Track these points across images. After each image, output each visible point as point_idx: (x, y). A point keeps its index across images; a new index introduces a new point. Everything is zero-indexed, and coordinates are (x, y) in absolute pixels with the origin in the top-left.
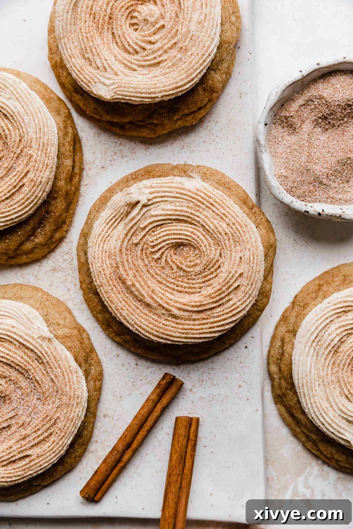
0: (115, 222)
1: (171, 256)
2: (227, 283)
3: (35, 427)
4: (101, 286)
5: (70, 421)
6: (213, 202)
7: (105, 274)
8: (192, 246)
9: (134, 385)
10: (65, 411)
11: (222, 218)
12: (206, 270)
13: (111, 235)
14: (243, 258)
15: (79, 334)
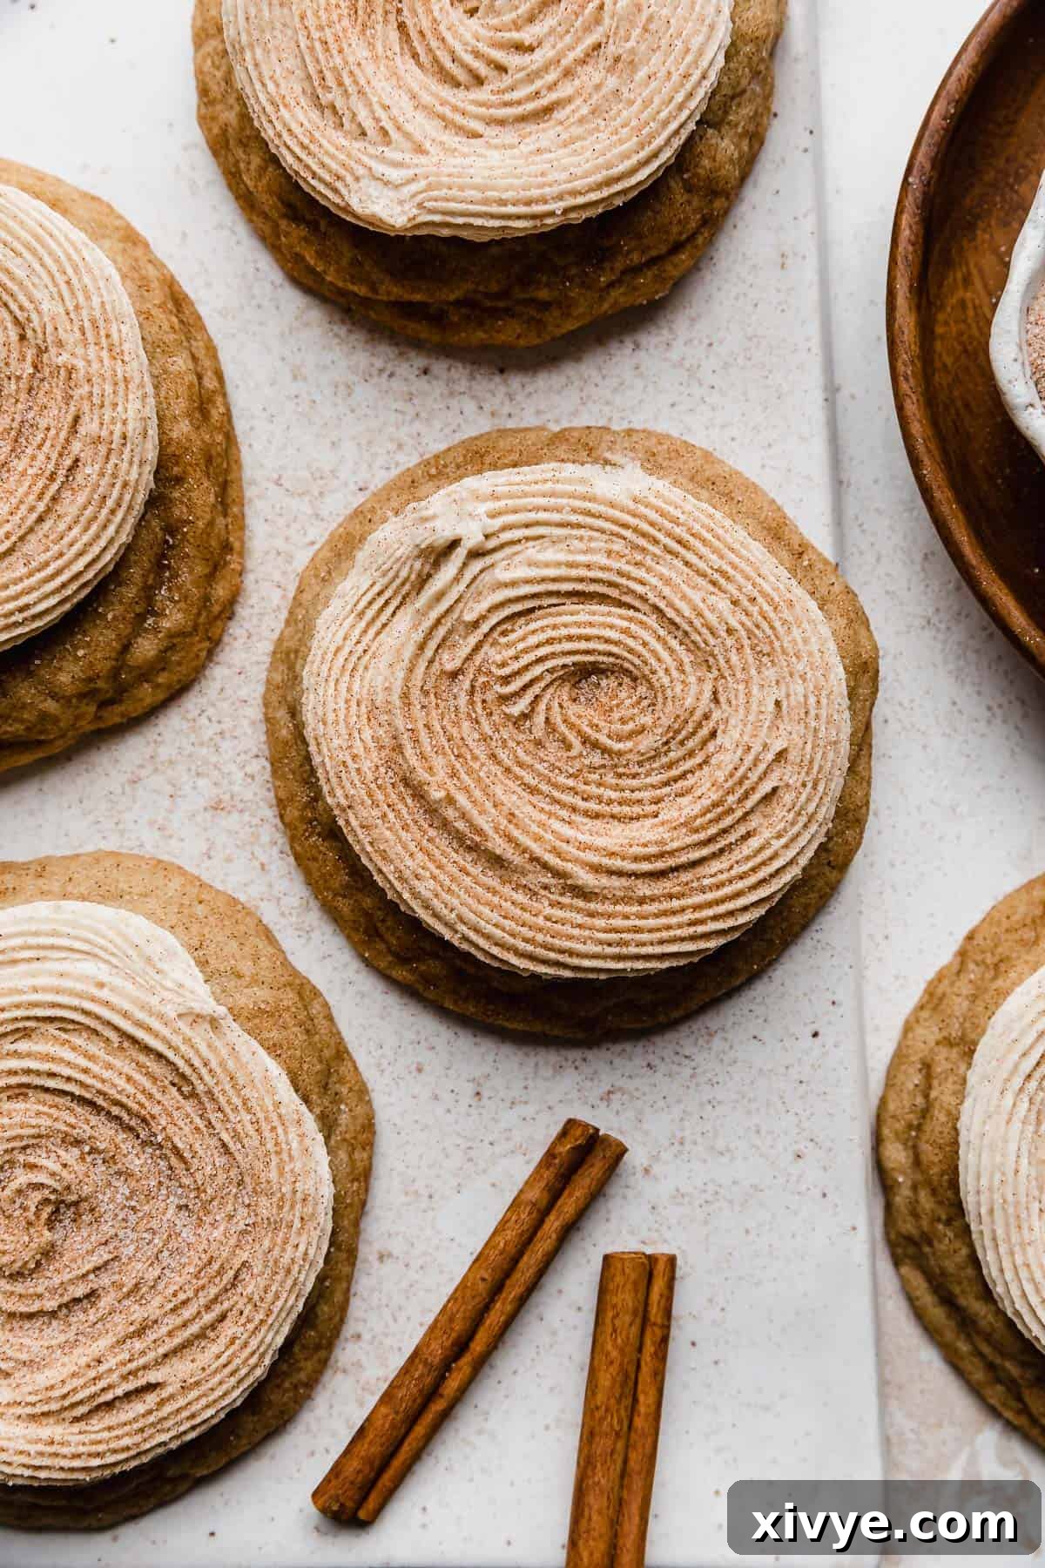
0: (382, 609)
1: (561, 706)
2: (740, 783)
3: (175, 1295)
4: (349, 807)
5: (282, 1273)
6: (687, 537)
7: (358, 770)
8: (627, 672)
9: (470, 1160)
10: (267, 1243)
11: (714, 583)
12: (673, 745)
13: (373, 648)
14: (784, 705)
15: (300, 1005)
